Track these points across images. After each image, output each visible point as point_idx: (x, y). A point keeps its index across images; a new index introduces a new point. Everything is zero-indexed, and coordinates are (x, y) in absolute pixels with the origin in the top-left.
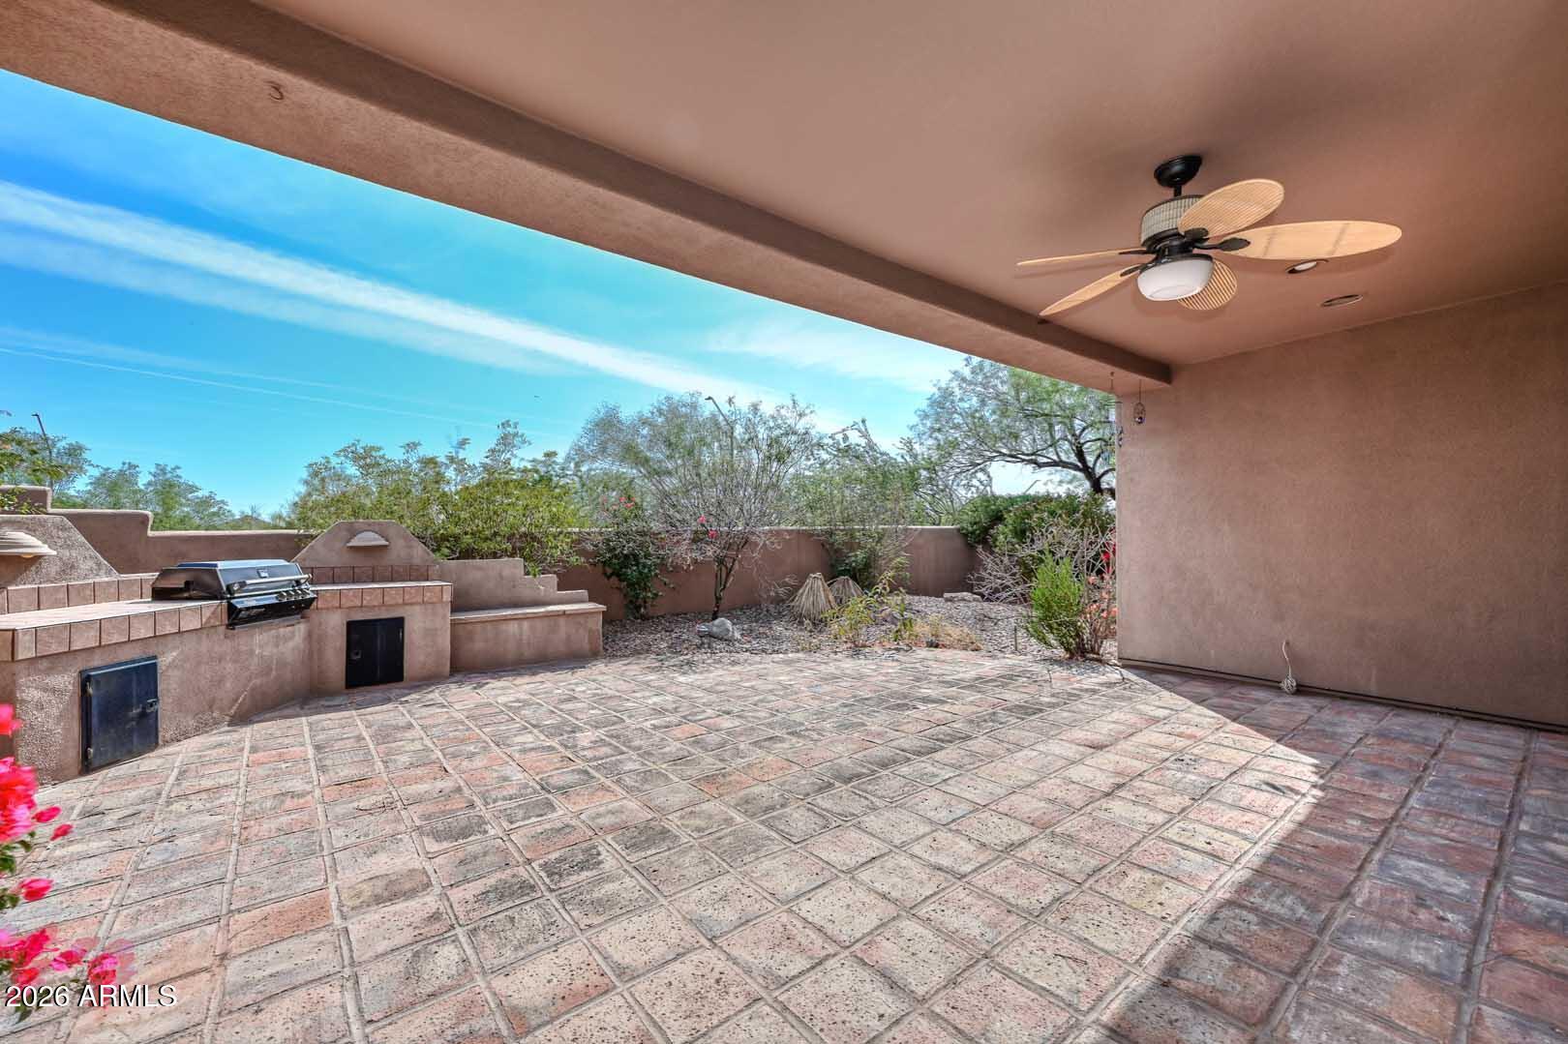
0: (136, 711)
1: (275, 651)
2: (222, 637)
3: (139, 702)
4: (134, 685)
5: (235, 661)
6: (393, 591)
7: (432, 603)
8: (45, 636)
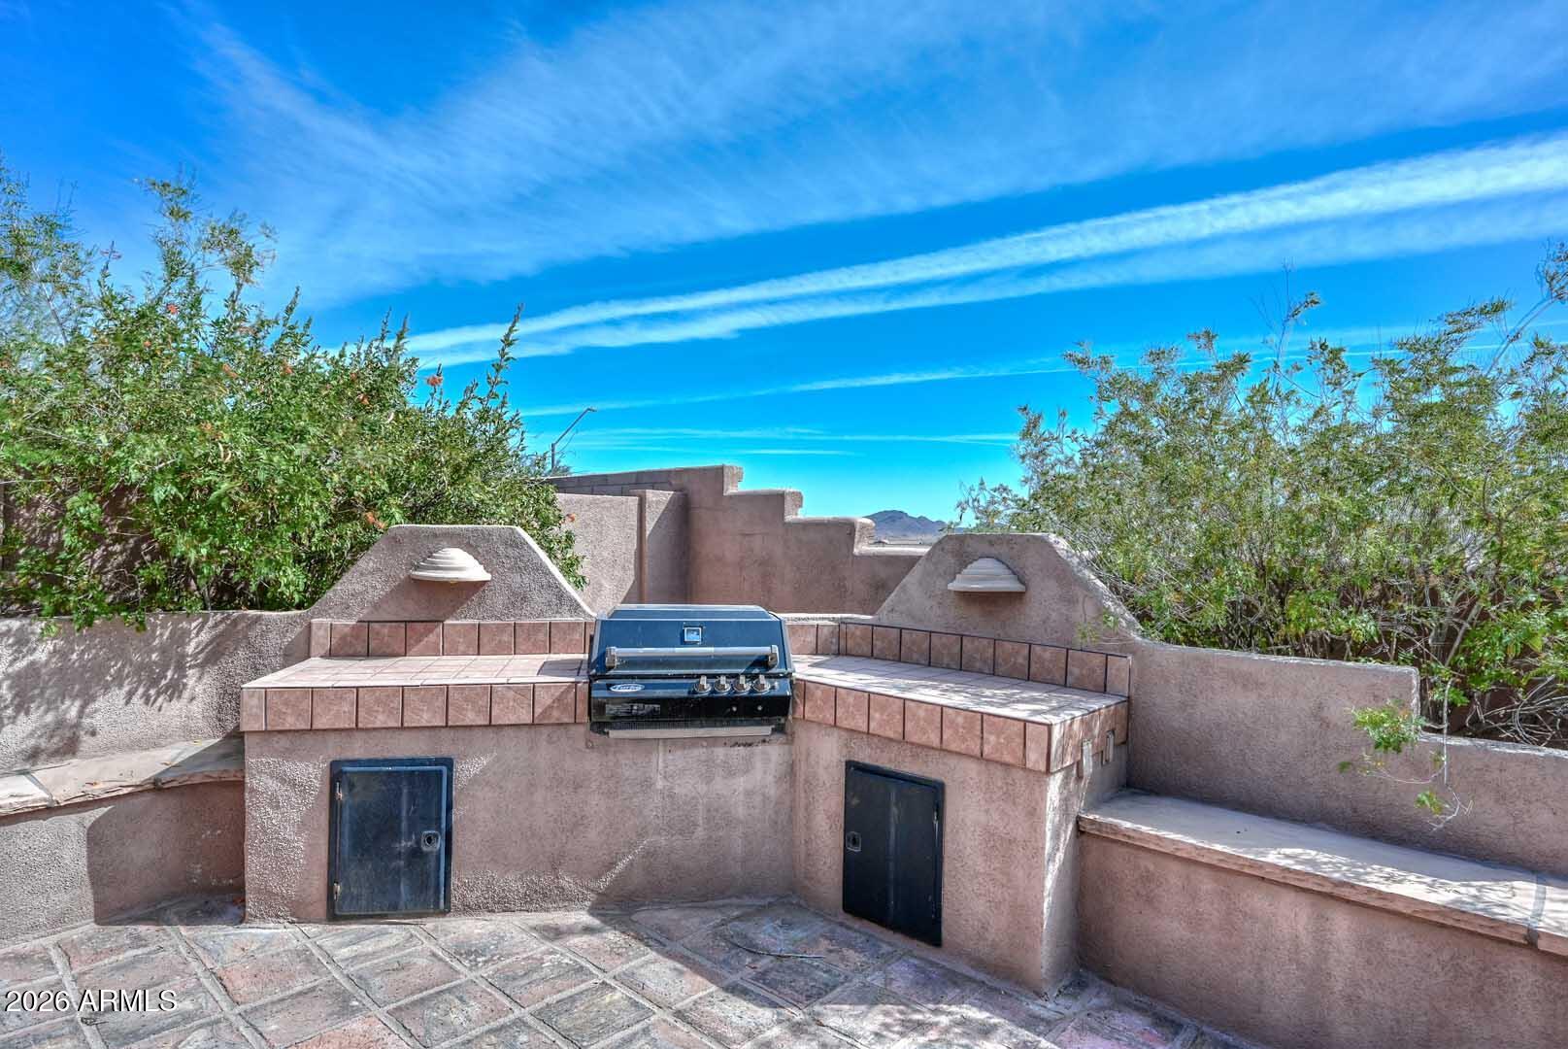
0: (405, 844)
1: (702, 788)
2: (581, 745)
3: (414, 828)
4: (404, 799)
5: (610, 794)
6: (921, 713)
7: (1006, 765)
8: (274, 699)
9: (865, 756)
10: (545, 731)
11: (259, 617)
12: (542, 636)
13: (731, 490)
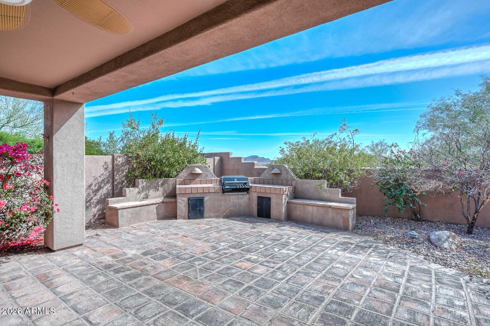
0: (198, 209)
1: (237, 201)
2: (221, 195)
3: (199, 206)
4: (198, 203)
5: (225, 202)
6: (268, 189)
7: (278, 194)
8: (181, 190)
9: (260, 195)
10: (216, 193)
11: (168, 180)
12: (210, 181)
13: (230, 157)
